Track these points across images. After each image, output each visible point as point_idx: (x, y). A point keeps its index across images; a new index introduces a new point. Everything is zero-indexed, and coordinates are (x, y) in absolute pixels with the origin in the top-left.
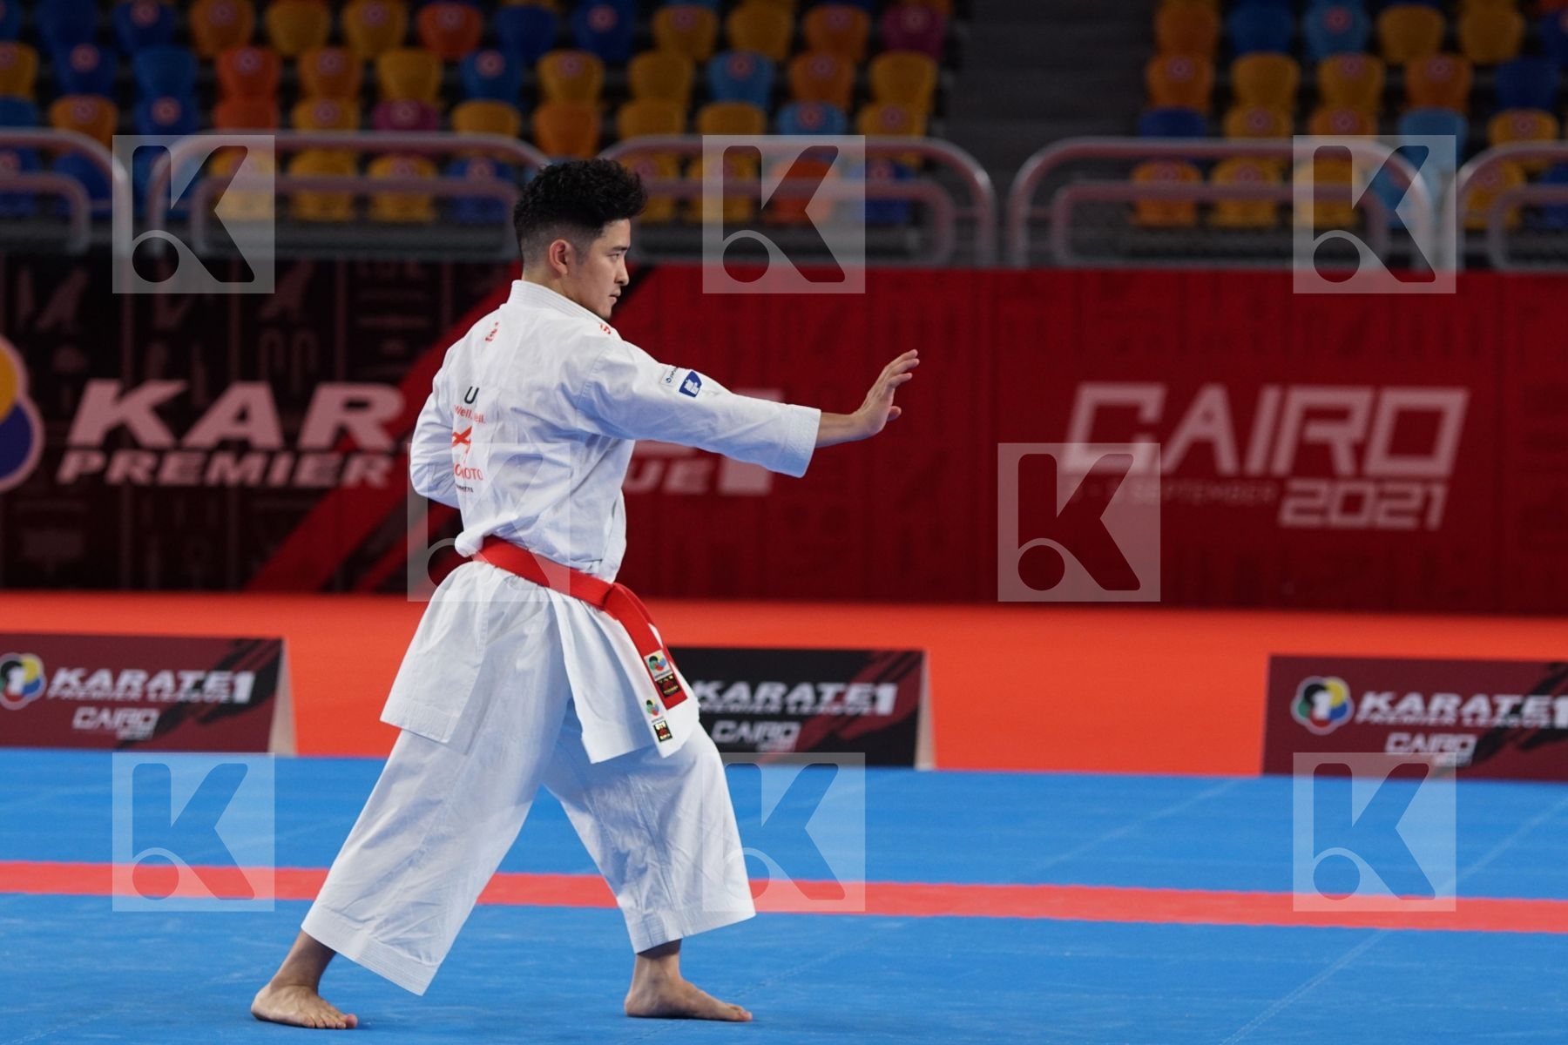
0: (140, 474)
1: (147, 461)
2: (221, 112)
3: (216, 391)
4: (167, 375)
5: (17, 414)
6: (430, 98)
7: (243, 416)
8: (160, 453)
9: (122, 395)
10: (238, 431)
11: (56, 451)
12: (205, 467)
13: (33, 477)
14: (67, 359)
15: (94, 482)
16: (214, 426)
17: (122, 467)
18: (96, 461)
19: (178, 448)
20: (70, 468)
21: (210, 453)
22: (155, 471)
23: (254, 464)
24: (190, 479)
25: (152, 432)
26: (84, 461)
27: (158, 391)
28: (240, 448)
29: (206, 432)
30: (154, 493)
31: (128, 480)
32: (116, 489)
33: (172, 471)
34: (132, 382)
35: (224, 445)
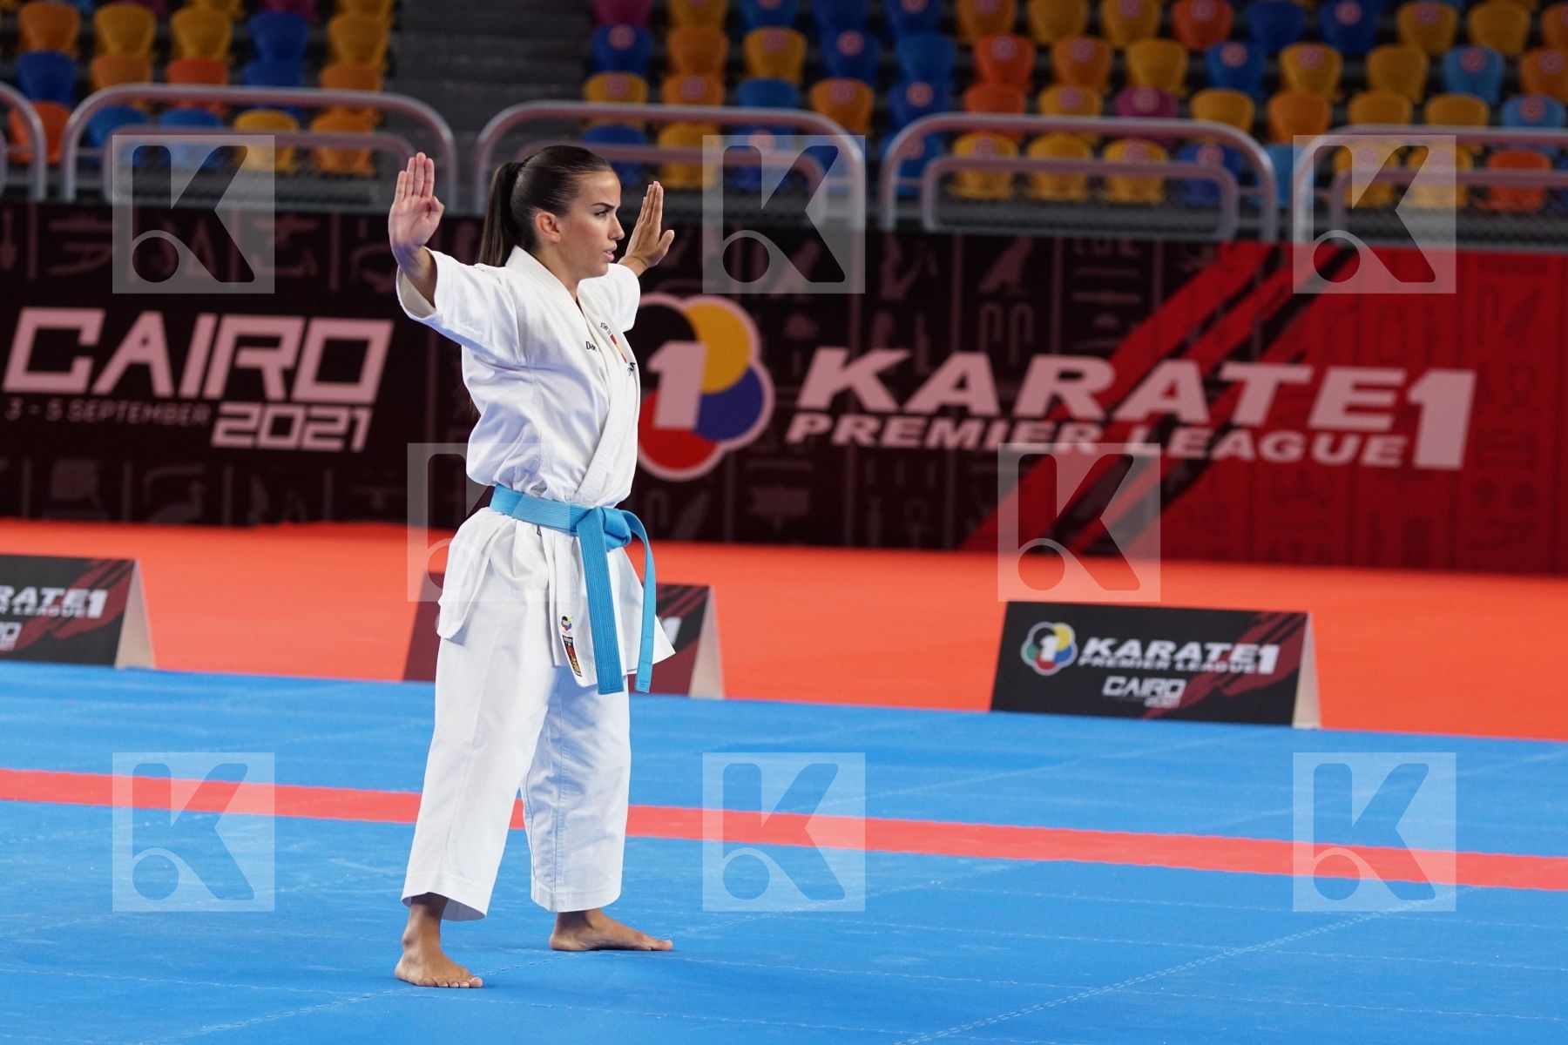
0: (864, 437)
1: (871, 424)
2: (972, 96)
3: (938, 359)
4: (891, 345)
5: (750, 378)
6: (1175, 88)
7: (962, 384)
8: (883, 417)
9: (848, 362)
10: (956, 398)
11: (785, 414)
12: (926, 431)
13: (763, 437)
14: (799, 327)
15: (822, 441)
16: (934, 393)
17: (848, 429)
18: (823, 423)
19: (901, 413)
20: (799, 430)
21: (931, 418)
22: (878, 435)
23: (972, 430)
24: (912, 443)
25: (877, 397)
26: (812, 423)
27: (884, 359)
28: (959, 414)
29: (927, 399)
30: (878, 454)
31: (853, 440)
32: (841, 450)
33: (894, 435)
34: (860, 349)
35: (943, 411)
